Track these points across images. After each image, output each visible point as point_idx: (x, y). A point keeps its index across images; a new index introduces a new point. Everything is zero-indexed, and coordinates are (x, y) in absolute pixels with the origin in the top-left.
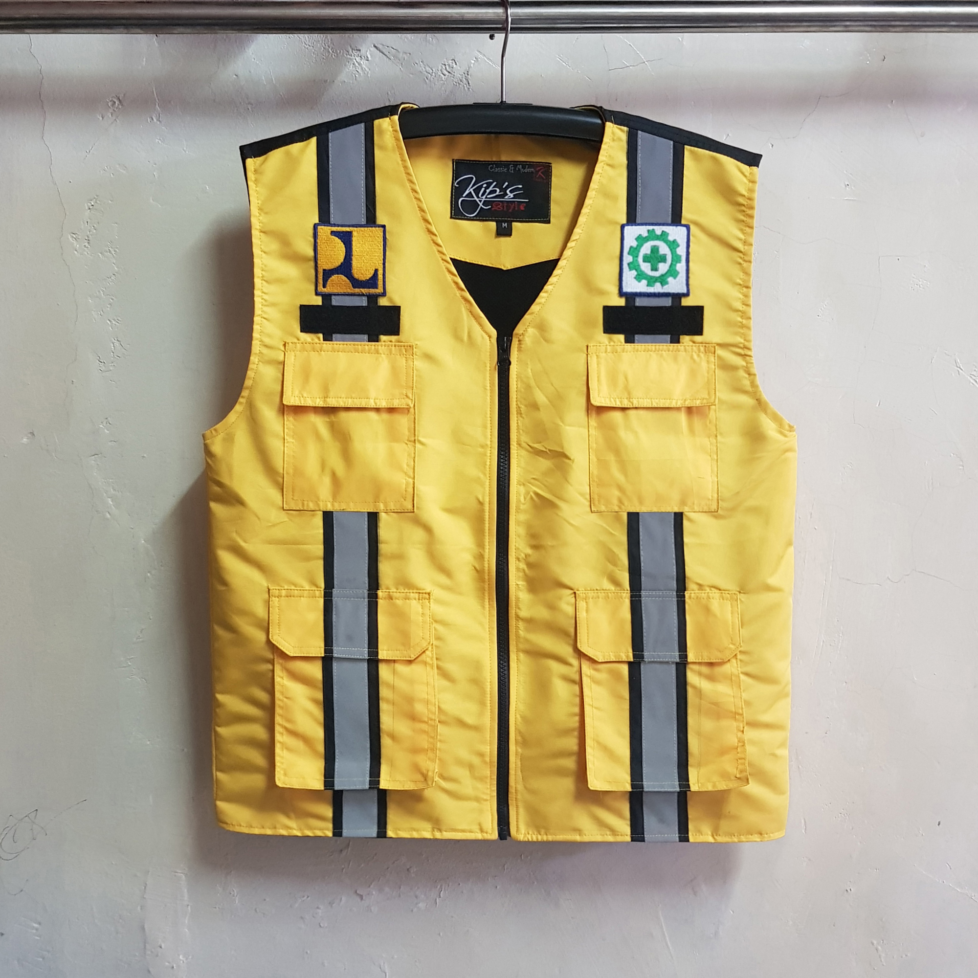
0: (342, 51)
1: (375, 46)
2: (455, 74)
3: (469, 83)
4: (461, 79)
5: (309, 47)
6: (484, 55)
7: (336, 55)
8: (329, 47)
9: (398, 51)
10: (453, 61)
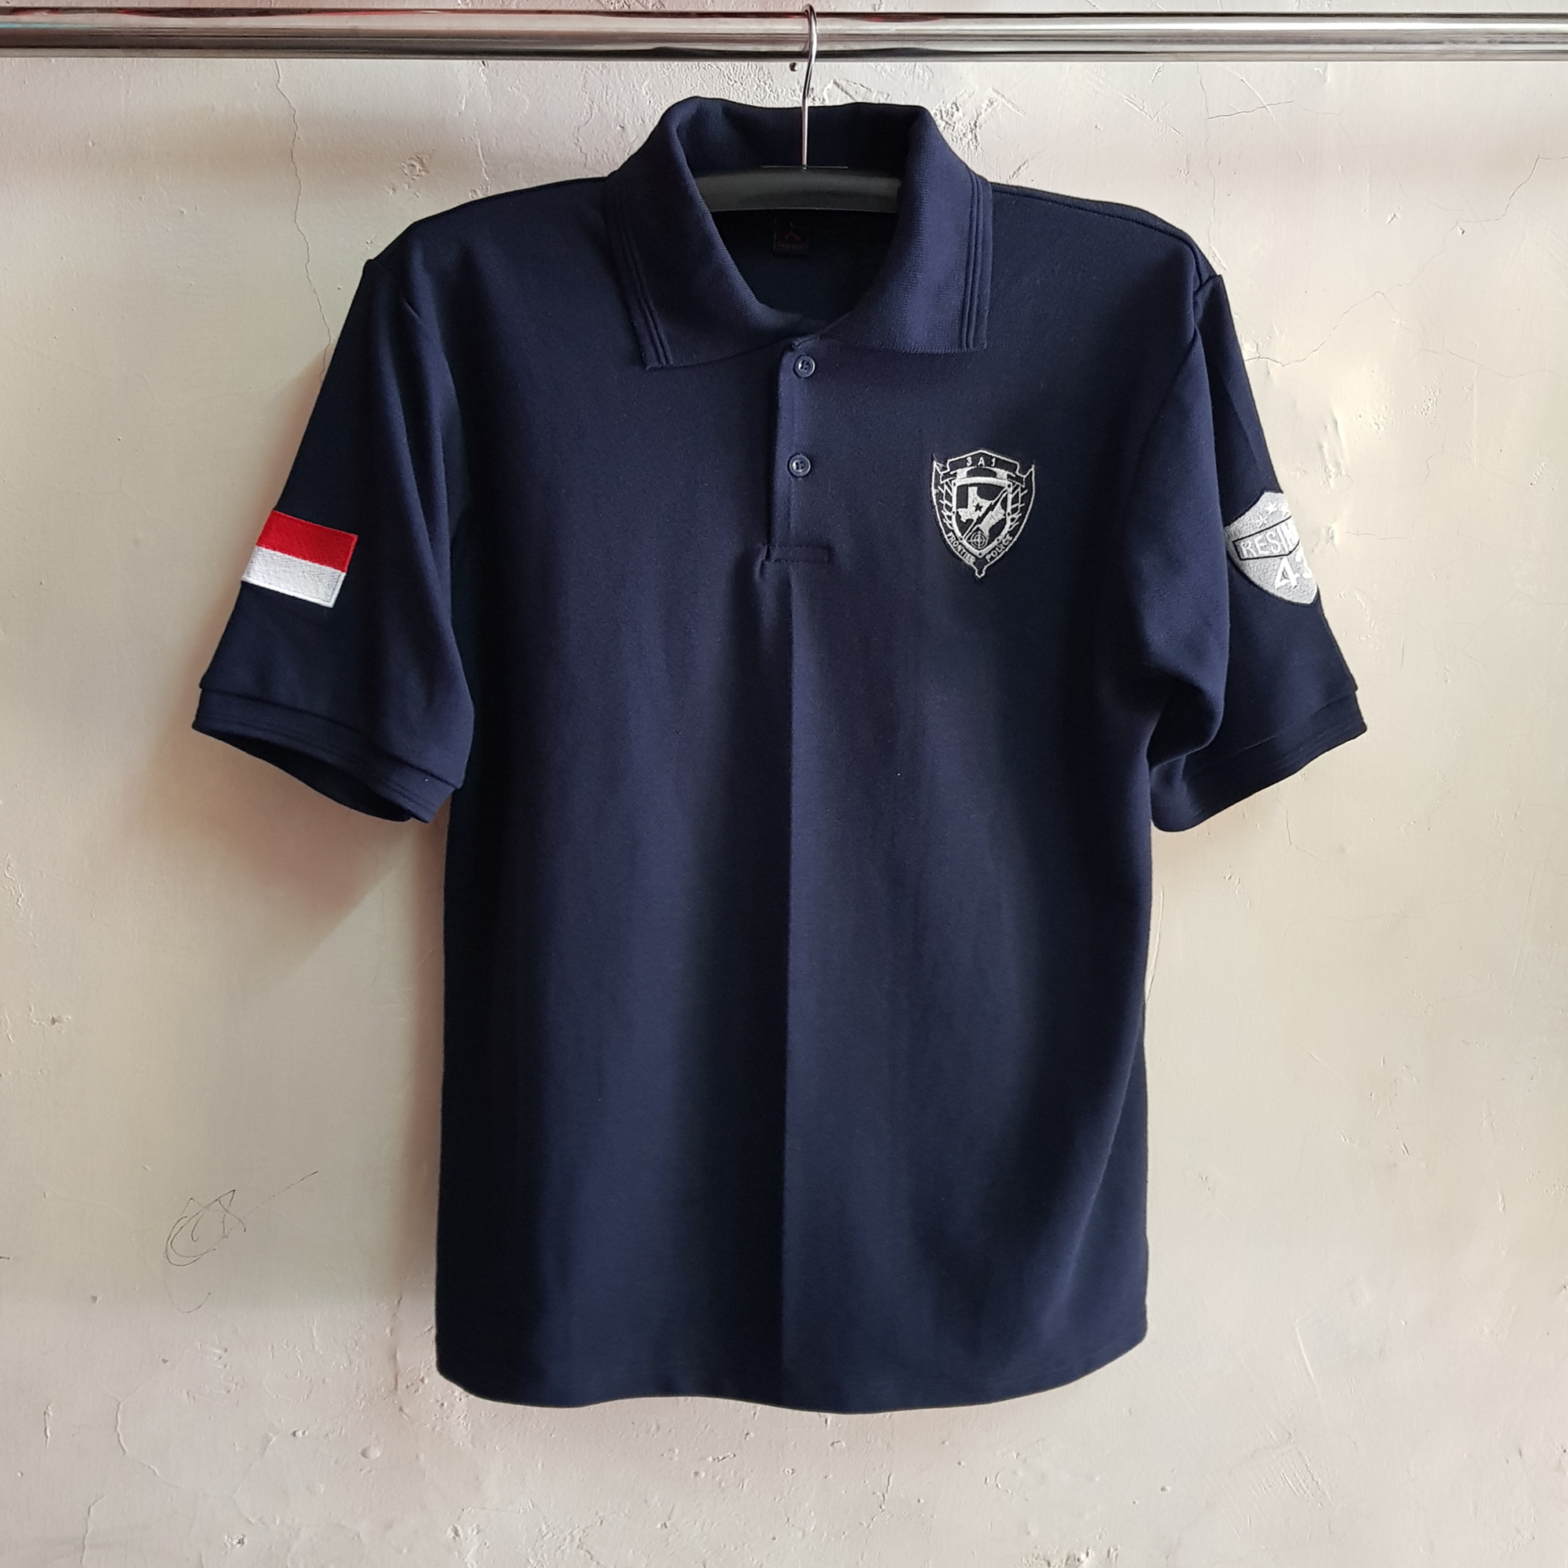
0: (785, 90)
1: (835, 83)
2: (956, 127)
3: (977, 141)
4: (964, 132)
5: (735, 85)
6: (1003, 96)
7: (776, 96)
8: (765, 84)
9: (870, 90)
10: (954, 106)
